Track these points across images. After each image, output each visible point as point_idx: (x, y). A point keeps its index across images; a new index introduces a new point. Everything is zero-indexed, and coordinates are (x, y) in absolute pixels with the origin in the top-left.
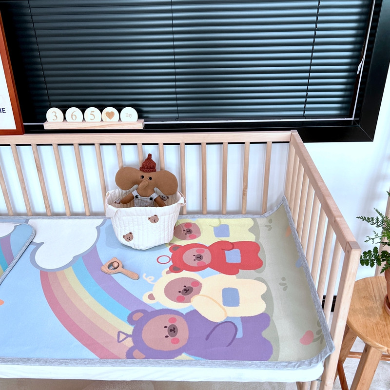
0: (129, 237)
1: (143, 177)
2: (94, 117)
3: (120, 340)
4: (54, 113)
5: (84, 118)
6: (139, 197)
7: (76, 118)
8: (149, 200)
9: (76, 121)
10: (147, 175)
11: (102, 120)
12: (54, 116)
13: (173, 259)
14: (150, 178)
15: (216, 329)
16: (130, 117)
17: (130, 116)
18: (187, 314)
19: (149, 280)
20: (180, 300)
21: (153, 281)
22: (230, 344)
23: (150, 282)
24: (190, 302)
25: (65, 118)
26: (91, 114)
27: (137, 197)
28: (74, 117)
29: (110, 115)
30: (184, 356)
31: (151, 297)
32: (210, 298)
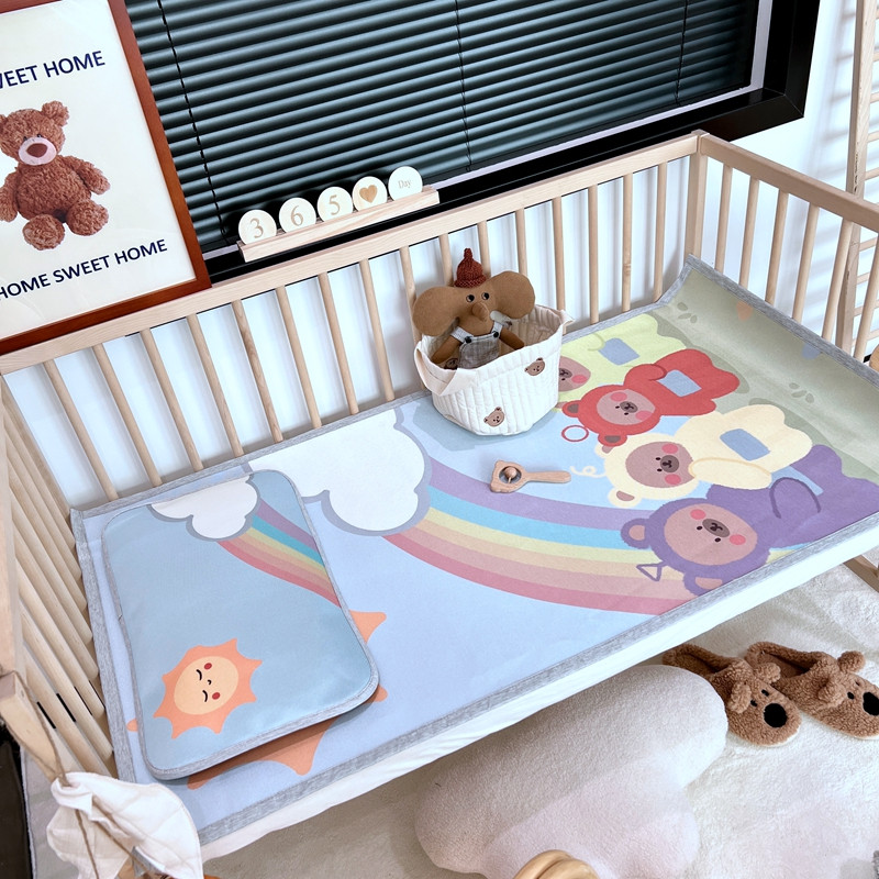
0: (496, 417)
1: (472, 298)
2: (338, 208)
3: (655, 576)
4: (255, 223)
5: (318, 216)
6: (474, 339)
7: (302, 220)
8: (494, 340)
9: (304, 225)
10: (478, 292)
11: (355, 209)
12: (256, 231)
13: (587, 425)
14: (487, 296)
15: (776, 497)
16: (408, 187)
17: (407, 184)
18: (708, 495)
19: (589, 472)
20: (675, 481)
21: (597, 473)
22: (819, 507)
23: (597, 476)
24: (692, 478)
25: (279, 226)
26: (331, 203)
27: (468, 340)
28: (297, 219)
29: (369, 194)
30: (775, 553)
31: (622, 496)
32: (715, 459)
